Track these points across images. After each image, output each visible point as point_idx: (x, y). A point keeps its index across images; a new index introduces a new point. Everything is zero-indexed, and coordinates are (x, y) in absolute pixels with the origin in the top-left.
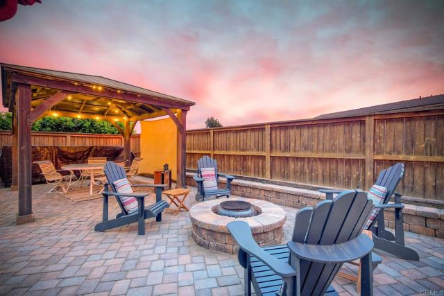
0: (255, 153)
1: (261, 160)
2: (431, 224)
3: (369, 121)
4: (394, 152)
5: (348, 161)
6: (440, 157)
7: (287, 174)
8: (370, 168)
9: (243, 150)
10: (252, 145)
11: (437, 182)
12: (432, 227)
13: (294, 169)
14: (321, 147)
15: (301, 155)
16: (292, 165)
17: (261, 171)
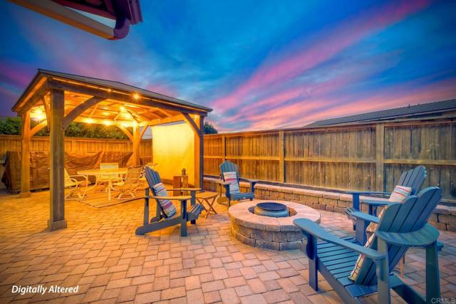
0: (269, 158)
1: (275, 165)
2: (443, 220)
3: (380, 129)
4: (402, 156)
5: (360, 165)
6: (443, 161)
7: (301, 177)
8: (381, 171)
9: (256, 155)
10: (266, 150)
11: (441, 183)
12: (444, 222)
13: (308, 172)
14: (334, 151)
15: (315, 159)
16: (305, 169)
17: (274, 175)
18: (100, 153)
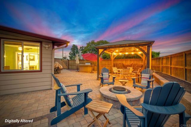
18: (132, 64)
